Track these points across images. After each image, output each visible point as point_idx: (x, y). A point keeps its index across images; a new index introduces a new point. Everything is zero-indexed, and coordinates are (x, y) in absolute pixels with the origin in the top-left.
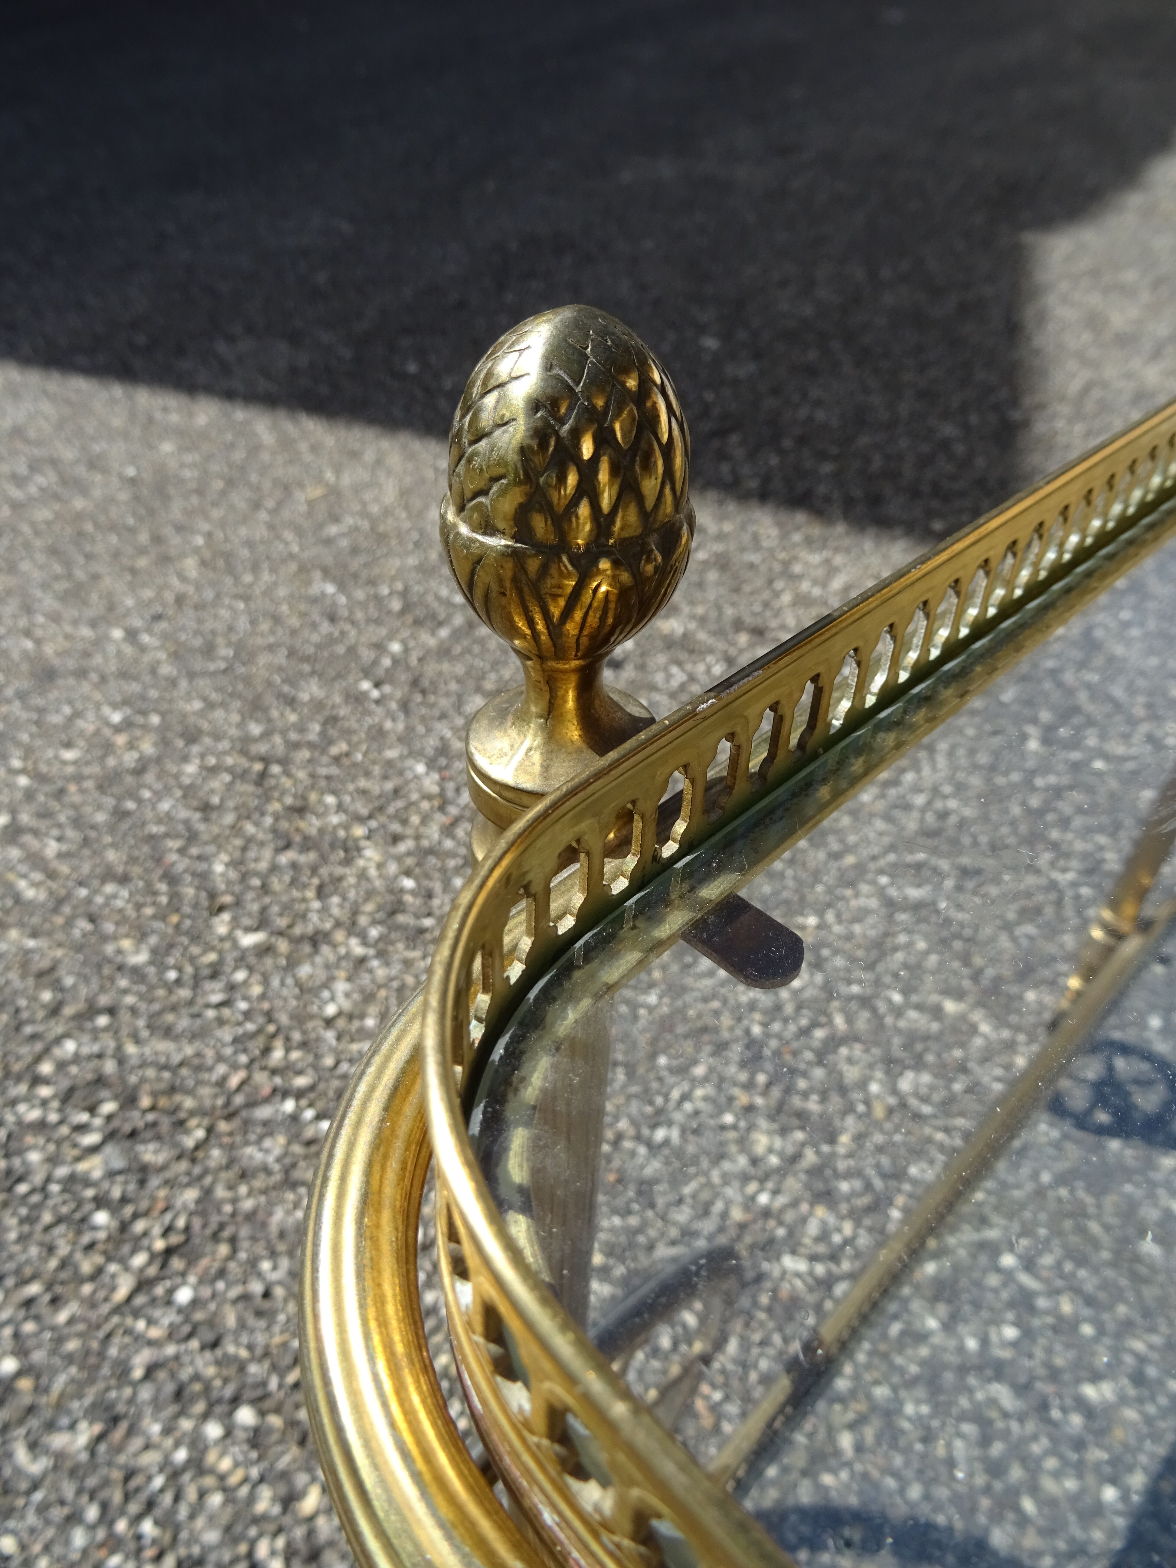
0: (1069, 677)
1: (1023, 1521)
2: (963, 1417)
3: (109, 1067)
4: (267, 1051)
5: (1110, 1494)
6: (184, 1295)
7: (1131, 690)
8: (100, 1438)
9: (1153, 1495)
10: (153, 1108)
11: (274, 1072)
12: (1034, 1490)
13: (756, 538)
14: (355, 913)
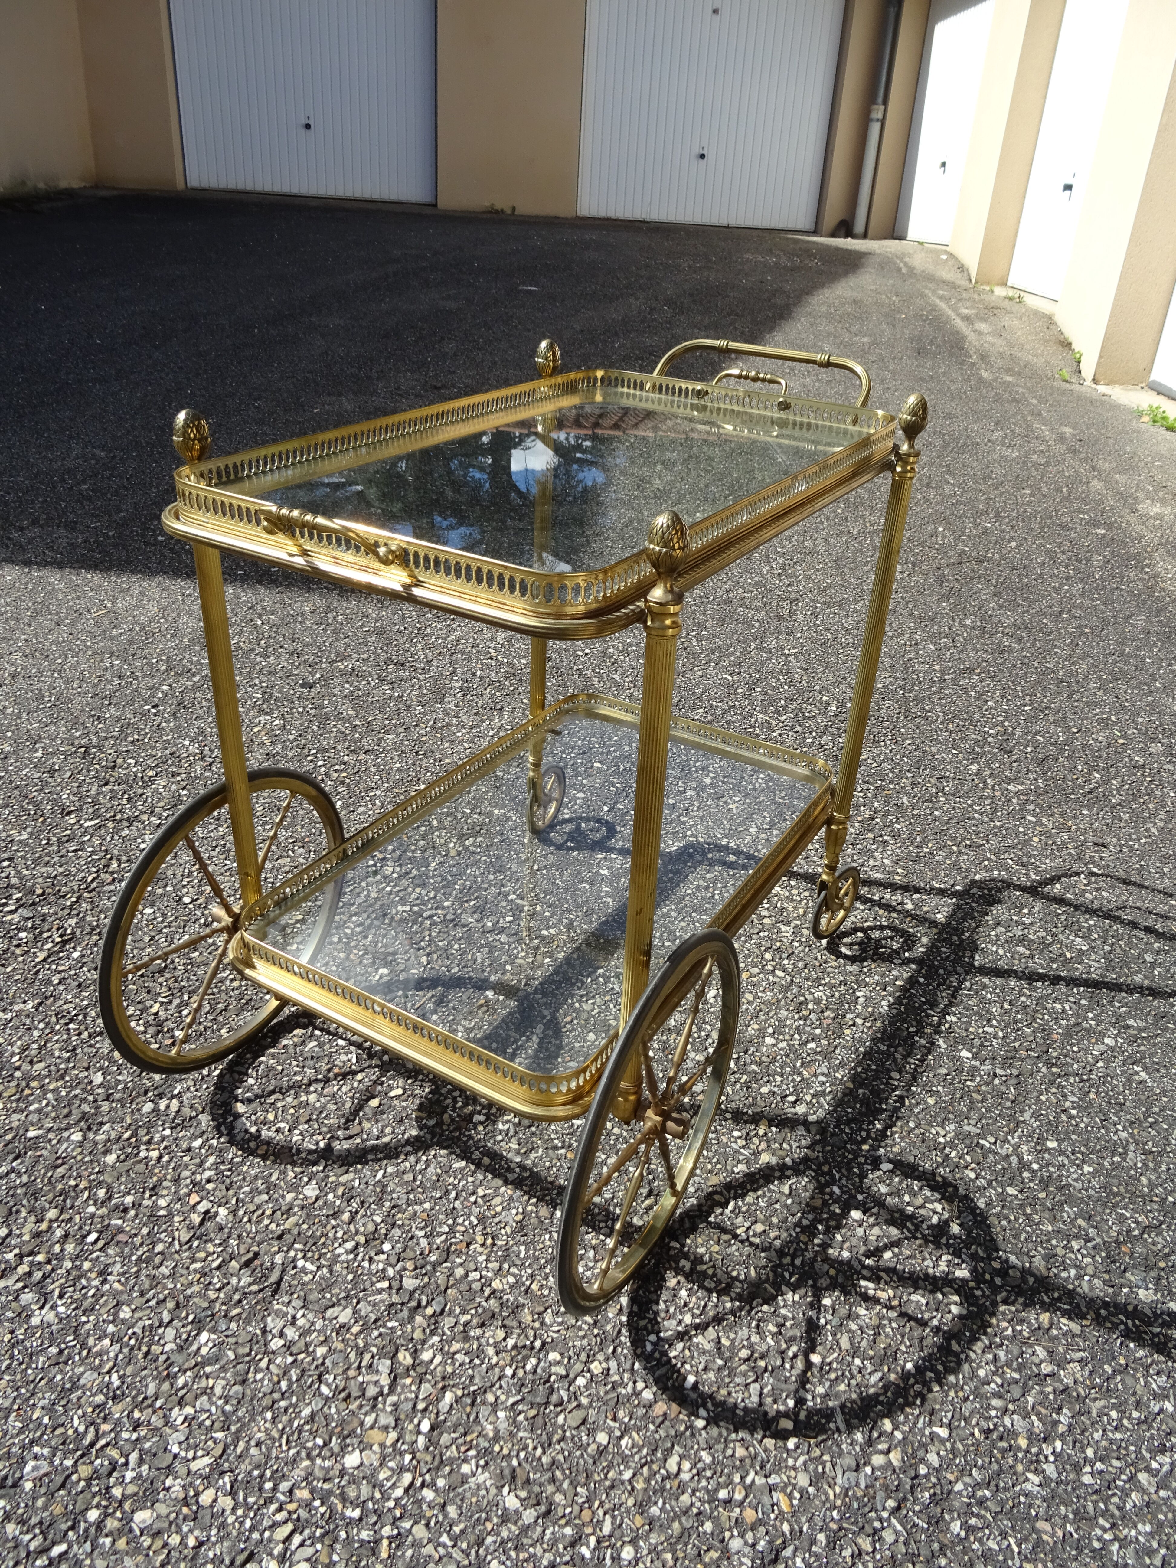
0: (589, 673)
1: (505, 972)
2: (482, 946)
3: (14, 881)
4: (108, 866)
5: (547, 960)
6: (76, 955)
7: (624, 674)
8: (40, 1004)
9: (568, 960)
10: (43, 894)
11: (112, 873)
12: (512, 964)
13: (403, 617)
14: (153, 807)
